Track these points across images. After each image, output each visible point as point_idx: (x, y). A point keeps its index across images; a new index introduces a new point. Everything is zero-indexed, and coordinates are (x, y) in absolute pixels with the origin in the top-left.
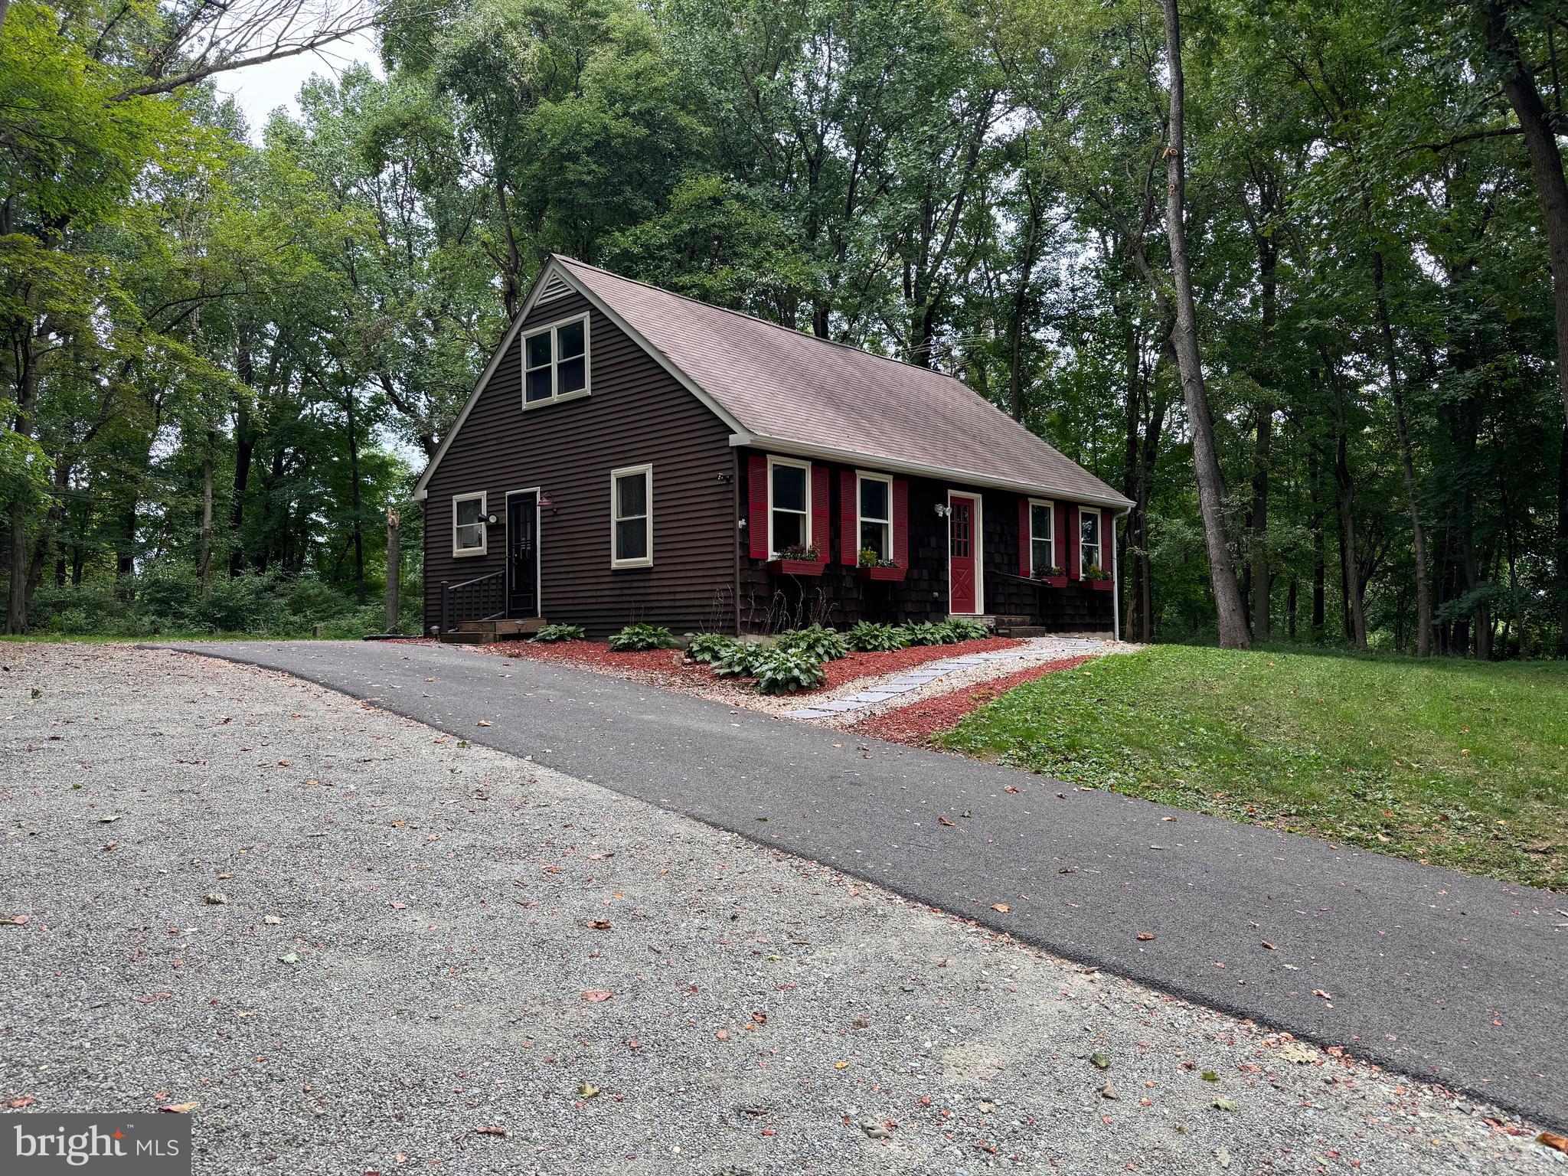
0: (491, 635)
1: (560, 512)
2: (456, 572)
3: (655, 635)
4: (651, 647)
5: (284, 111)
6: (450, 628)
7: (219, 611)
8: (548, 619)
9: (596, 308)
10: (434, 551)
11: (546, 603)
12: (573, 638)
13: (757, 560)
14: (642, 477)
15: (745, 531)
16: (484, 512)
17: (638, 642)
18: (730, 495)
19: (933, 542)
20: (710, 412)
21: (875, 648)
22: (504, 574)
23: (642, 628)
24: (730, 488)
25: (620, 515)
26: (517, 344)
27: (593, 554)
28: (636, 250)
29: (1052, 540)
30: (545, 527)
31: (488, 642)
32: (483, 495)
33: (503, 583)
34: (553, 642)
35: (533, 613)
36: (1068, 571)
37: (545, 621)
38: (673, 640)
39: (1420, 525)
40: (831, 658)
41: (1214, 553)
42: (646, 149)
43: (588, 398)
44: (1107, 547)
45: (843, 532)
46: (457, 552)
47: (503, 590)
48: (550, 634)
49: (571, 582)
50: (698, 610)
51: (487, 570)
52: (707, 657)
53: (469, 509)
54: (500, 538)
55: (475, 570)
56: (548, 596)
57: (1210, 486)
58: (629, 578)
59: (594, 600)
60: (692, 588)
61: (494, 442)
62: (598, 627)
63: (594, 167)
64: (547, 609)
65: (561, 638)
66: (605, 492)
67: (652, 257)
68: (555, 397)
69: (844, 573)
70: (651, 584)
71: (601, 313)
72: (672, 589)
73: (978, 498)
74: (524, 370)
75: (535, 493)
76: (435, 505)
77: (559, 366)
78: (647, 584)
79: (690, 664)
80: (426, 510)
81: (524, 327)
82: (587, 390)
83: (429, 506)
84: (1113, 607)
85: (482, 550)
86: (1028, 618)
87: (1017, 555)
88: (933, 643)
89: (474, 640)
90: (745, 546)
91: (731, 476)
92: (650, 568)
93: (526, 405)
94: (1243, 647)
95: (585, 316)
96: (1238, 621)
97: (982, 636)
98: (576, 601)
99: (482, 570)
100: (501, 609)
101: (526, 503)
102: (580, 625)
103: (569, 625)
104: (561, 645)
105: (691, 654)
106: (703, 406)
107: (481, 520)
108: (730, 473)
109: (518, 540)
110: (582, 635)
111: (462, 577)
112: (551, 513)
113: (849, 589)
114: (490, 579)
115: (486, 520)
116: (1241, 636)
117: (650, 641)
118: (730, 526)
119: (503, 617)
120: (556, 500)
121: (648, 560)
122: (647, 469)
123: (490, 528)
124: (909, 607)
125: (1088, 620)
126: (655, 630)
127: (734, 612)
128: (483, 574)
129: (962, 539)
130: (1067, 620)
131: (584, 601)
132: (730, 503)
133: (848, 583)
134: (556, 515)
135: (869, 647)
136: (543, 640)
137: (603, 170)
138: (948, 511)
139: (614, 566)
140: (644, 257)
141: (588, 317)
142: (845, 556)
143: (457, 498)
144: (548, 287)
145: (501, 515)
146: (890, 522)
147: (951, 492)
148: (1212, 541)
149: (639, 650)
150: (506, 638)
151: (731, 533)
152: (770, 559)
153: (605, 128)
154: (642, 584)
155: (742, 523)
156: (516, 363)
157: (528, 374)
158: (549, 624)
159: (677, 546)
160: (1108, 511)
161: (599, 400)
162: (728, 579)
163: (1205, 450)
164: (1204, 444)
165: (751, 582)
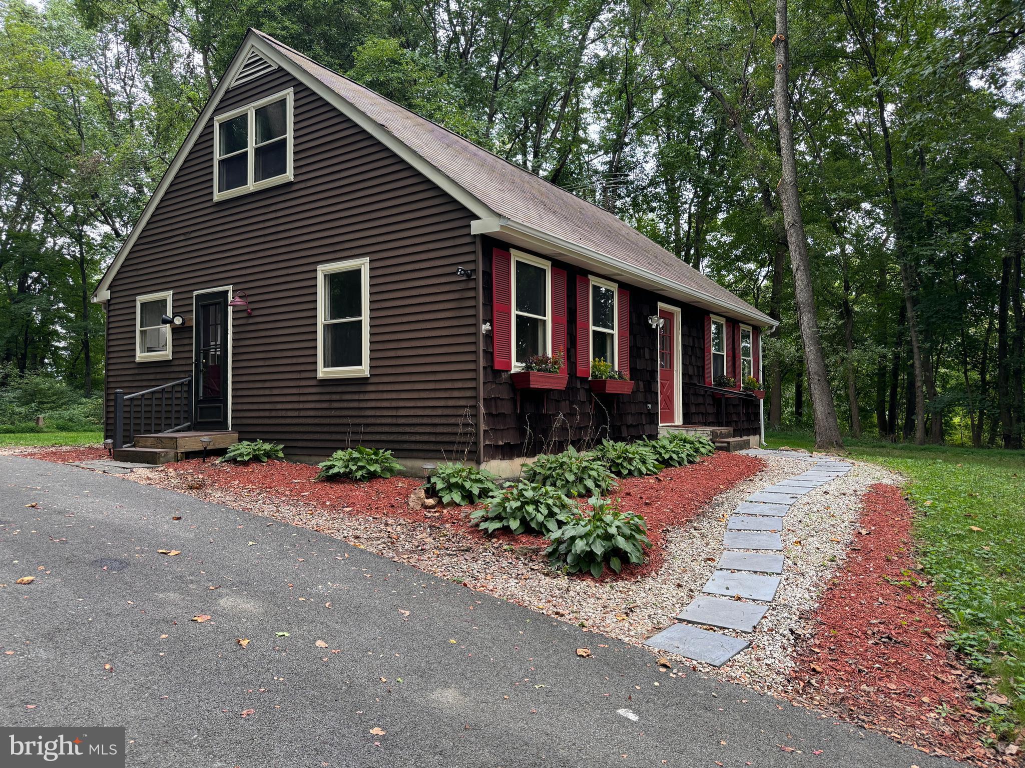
0: (172, 453)
1: (256, 313)
2: (138, 378)
3: (376, 462)
4: (372, 476)
6: (125, 443)
8: (240, 432)
9: (301, 84)
10: (115, 355)
11: (238, 415)
12: (269, 457)
13: (500, 372)
14: (357, 273)
15: (489, 336)
16: (170, 314)
17: (356, 471)
18: (471, 294)
19: (647, 353)
20: (445, 194)
21: (631, 474)
22: (190, 381)
23: (360, 452)
24: (472, 285)
25: (328, 317)
26: (209, 130)
27: (295, 361)
29: (725, 354)
30: (237, 330)
31: (167, 462)
32: (168, 295)
33: (189, 391)
34: (245, 464)
35: (222, 426)
37: (236, 435)
38: (397, 465)
39: (918, 347)
41: (812, 366)
43: (290, 184)
44: (756, 360)
45: (578, 342)
46: (141, 356)
47: (189, 398)
48: (241, 455)
49: (267, 392)
50: (428, 430)
51: (173, 376)
52: (457, 497)
53: (154, 311)
54: (186, 341)
55: (158, 376)
56: (239, 407)
57: (809, 312)
58: (340, 389)
59: (296, 414)
60: (419, 404)
61: (182, 238)
62: (300, 444)
64: (239, 422)
65: (256, 459)
66: (311, 291)
68: (252, 185)
69: (579, 386)
70: (367, 397)
71: (307, 88)
72: (394, 404)
73: (678, 312)
74: (217, 157)
75: (227, 292)
76: (117, 307)
77: (257, 150)
78: (362, 397)
79: (433, 507)
80: (109, 311)
81: (217, 111)
82: (289, 175)
83: (112, 308)
84: (760, 415)
85: (167, 354)
87: (703, 367)
88: (680, 464)
89: (150, 459)
90: (488, 355)
91: (474, 271)
92: (367, 379)
93: (217, 196)
95: (289, 94)
96: (832, 422)
97: (709, 451)
98: (274, 414)
99: (167, 376)
100: (187, 419)
101: (215, 304)
102: (279, 441)
103: (265, 441)
104: (255, 466)
105: (431, 492)
106: (436, 187)
107: (165, 322)
108: (471, 267)
109: (207, 344)
110: (281, 455)
111: (145, 384)
112: (244, 315)
113: (583, 403)
114: (173, 386)
115: (171, 322)
117: (372, 469)
118: (472, 330)
119: (188, 429)
120: (250, 299)
121: (363, 370)
122: (363, 264)
123: (175, 330)
124: (630, 420)
126: (376, 454)
127: (477, 435)
128: (167, 380)
129: (665, 352)
131: (283, 413)
132: (471, 303)
133: (582, 396)
134: (250, 316)
135: (624, 472)
136: (234, 461)
141: (292, 94)
142: (580, 367)
143: (141, 299)
144: (246, 66)
145: (187, 316)
146: (615, 332)
147: (658, 305)
148: (810, 356)
149: (357, 481)
150: (189, 455)
151: (472, 339)
152: (513, 371)
154: (356, 397)
155: (486, 327)
156: (208, 151)
157: (221, 162)
158: (240, 440)
159: (400, 353)
160: (755, 329)
161: (302, 186)
162: (469, 394)
163: (805, 282)
164: (805, 277)
165: (495, 398)
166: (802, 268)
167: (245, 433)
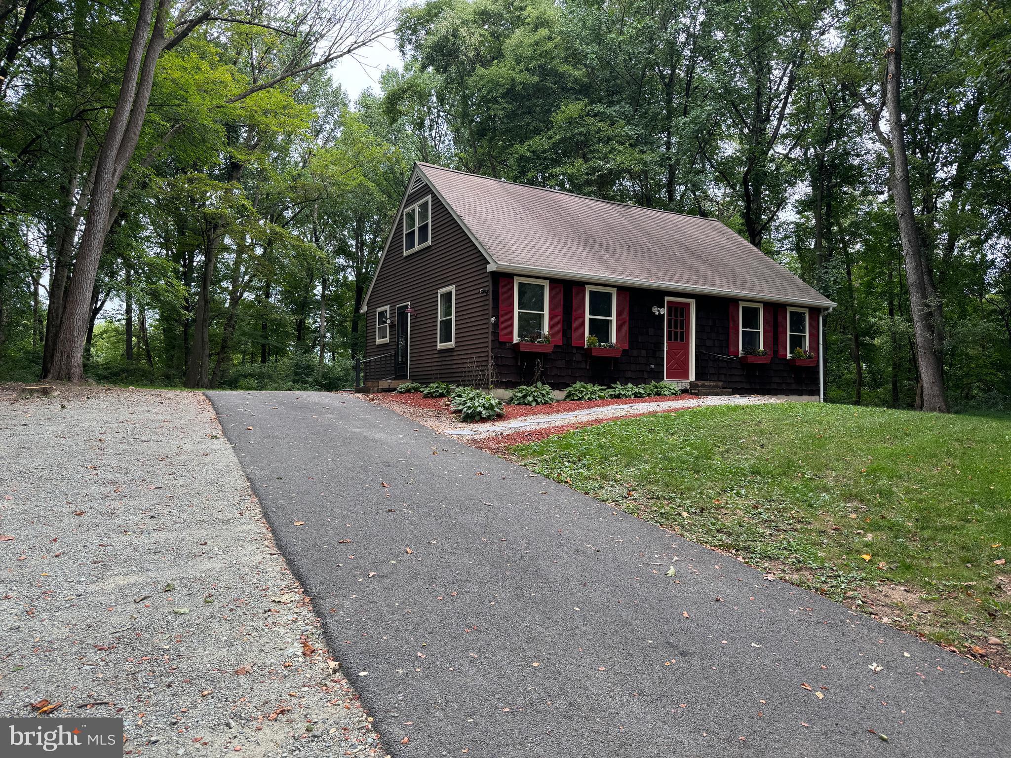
1: (417, 316)
2: (377, 353)
3: (445, 389)
4: (441, 395)
5: (370, 90)
7: (325, 380)
9: (433, 193)
10: (368, 341)
11: (411, 370)
13: (505, 343)
14: (451, 293)
15: (495, 324)
16: (388, 318)
17: (434, 392)
18: (487, 302)
19: (651, 331)
20: (479, 251)
21: (580, 399)
22: (395, 354)
23: (439, 384)
24: (488, 298)
25: (441, 317)
26: (402, 217)
27: (430, 341)
28: (528, 154)
29: (761, 330)
30: (411, 325)
31: (373, 393)
32: (388, 308)
33: (395, 359)
34: (404, 393)
35: (406, 377)
36: (776, 352)
37: (410, 381)
40: (538, 403)
41: (919, 341)
42: (539, 90)
43: (429, 247)
44: (814, 335)
45: (574, 326)
46: (378, 341)
47: (394, 363)
49: (421, 358)
50: (473, 374)
51: (389, 351)
53: (383, 316)
54: (394, 332)
55: (385, 352)
56: (412, 366)
57: (918, 292)
58: (444, 355)
59: (430, 368)
60: (471, 361)
61: (393, 276)
63: (505, 105)
64: (411, 373)
65: (408, 391)
66: (436, 303)
67: (539, 158)
68: (417, 247)
69: (573, 352)
70: (454, 358)
71: (436, 195)
72: (463, 361)
73: (693, 303)
74: (405, 232)
75: (408, 305)
76: (370, 315)
77: (419, 228)
78: (452, 358)
79: (448, 405)
80: (366, 317)
81: (405, 207)
82: (430, 242)
83: (368, 315)
84: (819, 378)
85: (387, 340)
86: (720, 383)
87: (727, 340)
89: (367, 391)
90: (495, 333)
91: (488, 290)
92: (453, 349)
93: (405, 253)
94: (941, 411)
96: (936, 390)
97: (673, 394)
98: (423, 369)
99: (387, 351)
100: (393, 374)
101: (404, 312)
104: (407, 394)
105: (451, 399)
106: (477, 248)
107: (386, 322)
109: (402, 333)
112: (414, 317)
113: (578, 362)
114: (387, 356)
116: (939, 402)
117: (441, 392)
118: (485, 322)
119: (383, 378)
120: (416, 309)
121: (452, 344)
122: (453, 288)
123: (390, 327)
124: (629, 374)
125: (794, 387)
126: (446, 385)
129: (679, 330)
130: (775, 386)
131: (426, 369)
132: (486, 308)
133: (578, 357)
134: (416, 318)
135: (576, 398)
136: (400, 392)
137: (510, 106)
138: (664, 311)
139: (439, 348)
140: (534, 159)
141: (430, 198)
142: (575, 342)
143: (378, 310)
144: (415, 183)
145: (394, 319)
146: (614, 318)
147: (667, 299)
148: (918, 332)
150: (383, 391)
151: (485, 327)
152: (515, 342)
153: (513, 80)
154: (450, 358)
155: (493, 320)
156: (402, 229)
157: (406, 235)
160: (815, 311)
161: (434, 247)
162: (486, 354)
163: (914, 265)
164: (913, 261)
165: (501, 357)
166: (911, 253)
167: (413, 380)
